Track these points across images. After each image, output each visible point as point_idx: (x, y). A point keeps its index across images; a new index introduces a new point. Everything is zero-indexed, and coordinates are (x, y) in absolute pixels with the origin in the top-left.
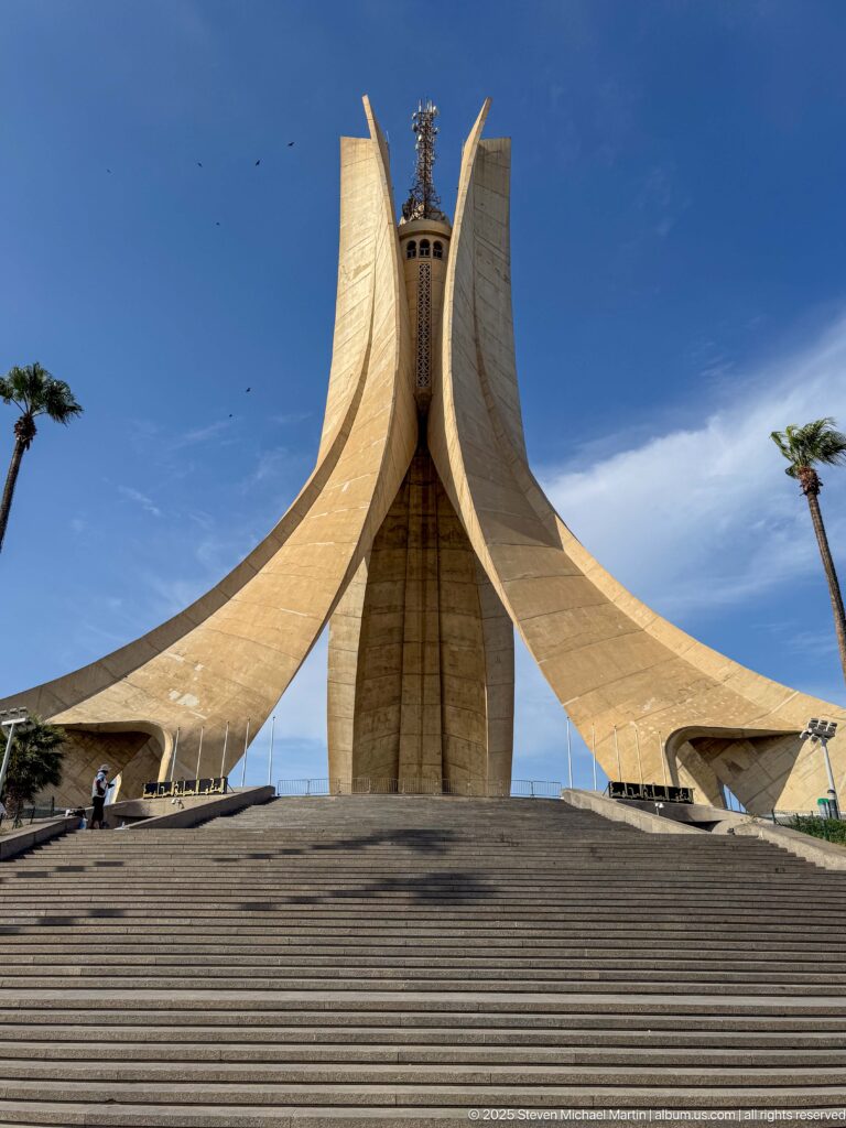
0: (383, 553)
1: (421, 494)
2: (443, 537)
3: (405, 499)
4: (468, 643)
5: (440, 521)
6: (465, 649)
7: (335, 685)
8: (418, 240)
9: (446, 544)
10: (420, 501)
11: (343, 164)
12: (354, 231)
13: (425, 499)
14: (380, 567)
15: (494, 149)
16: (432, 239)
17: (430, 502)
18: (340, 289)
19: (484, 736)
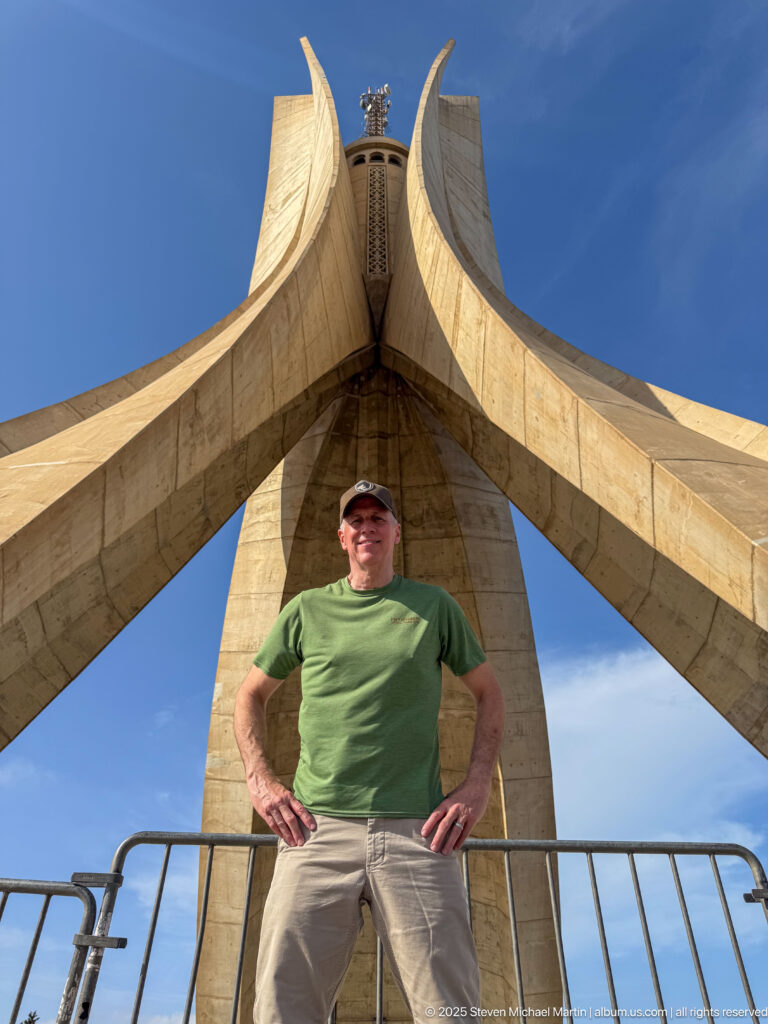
0: (312, 546)
1: (375, 451)
2: (411, 522)
3: (351, 460)
4: (461, 702)
5: (407, 496)
6: (456, 713)
7: (217, 785)
8: (367, 154)
9: (418, 532)
10: (375, 462)
11: (275, 118)
12: (286, 168)
13: (382, 460)
14: (307, 568)
15: (459, 103)
16: (387, 153)
17: (390, 464)
18: (264, 225)
19: (501, 886)
